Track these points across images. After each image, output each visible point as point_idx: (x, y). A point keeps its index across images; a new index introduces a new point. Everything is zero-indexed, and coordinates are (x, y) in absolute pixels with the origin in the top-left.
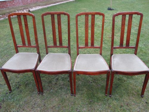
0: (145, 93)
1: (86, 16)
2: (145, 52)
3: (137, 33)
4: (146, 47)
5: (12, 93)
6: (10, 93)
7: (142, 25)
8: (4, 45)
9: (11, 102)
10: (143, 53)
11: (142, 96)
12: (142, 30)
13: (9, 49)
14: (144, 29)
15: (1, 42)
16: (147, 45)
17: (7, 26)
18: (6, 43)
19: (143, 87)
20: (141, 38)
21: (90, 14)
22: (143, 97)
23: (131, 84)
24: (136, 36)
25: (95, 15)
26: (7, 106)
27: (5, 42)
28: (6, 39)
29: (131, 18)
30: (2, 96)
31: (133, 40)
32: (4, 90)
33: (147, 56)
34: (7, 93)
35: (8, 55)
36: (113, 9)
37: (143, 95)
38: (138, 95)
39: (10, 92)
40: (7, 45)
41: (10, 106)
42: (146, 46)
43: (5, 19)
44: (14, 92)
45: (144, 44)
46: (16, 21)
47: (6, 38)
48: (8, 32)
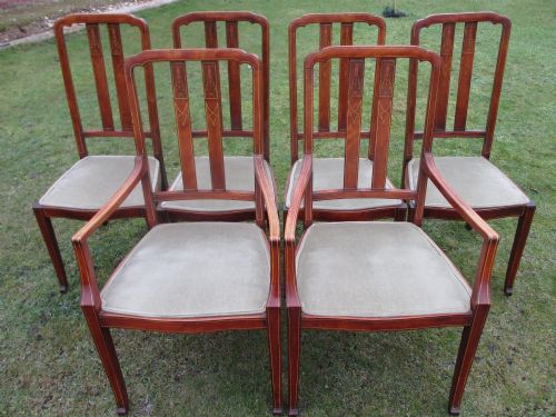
0: (517, 282)
1: (322, 29)
2: (515, 159)
3: (489, 95)
4: (521, 142)
5: (69, 294)
6: (62, 292)
7: (506, 68)
8: (16, 137)
9: (72, 322)
10: (509, 161)
11: (508, 291)
12: (504, 87)
13: (37, 152)
14: (514, 83)
15: (6, 128)
16: (523, 136)
17: (18, 75)
18: (22, 132)
19: (510, 264)
20: (501, 114)
21: (338, 19)
22: (510, 295)
23: (471, 258)
24: (485, 108)
25: (352, 23)
26: (58, 333)
27: (20, 129)
28: (24, 119)
29: (470, 35)
30: (36, 304)
31: (475, 120)
32: (42, 285)
33: (524, 171)
34: (53, 295)
35: (39, 174)
36: (403, 15)
37: (511, 287)
38: (495, 289)
39: (63, 289)
40: (27, 139)
41: (68, 334)
42: (521, 138)
43: (7, 50)
44: (76, 290)
45: (514, 131)
46: (49, 55)
47: (19, 114)
48: (25, 96)
